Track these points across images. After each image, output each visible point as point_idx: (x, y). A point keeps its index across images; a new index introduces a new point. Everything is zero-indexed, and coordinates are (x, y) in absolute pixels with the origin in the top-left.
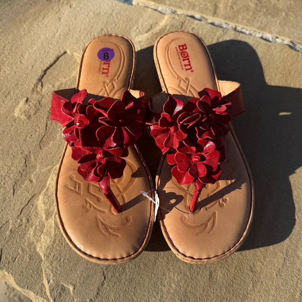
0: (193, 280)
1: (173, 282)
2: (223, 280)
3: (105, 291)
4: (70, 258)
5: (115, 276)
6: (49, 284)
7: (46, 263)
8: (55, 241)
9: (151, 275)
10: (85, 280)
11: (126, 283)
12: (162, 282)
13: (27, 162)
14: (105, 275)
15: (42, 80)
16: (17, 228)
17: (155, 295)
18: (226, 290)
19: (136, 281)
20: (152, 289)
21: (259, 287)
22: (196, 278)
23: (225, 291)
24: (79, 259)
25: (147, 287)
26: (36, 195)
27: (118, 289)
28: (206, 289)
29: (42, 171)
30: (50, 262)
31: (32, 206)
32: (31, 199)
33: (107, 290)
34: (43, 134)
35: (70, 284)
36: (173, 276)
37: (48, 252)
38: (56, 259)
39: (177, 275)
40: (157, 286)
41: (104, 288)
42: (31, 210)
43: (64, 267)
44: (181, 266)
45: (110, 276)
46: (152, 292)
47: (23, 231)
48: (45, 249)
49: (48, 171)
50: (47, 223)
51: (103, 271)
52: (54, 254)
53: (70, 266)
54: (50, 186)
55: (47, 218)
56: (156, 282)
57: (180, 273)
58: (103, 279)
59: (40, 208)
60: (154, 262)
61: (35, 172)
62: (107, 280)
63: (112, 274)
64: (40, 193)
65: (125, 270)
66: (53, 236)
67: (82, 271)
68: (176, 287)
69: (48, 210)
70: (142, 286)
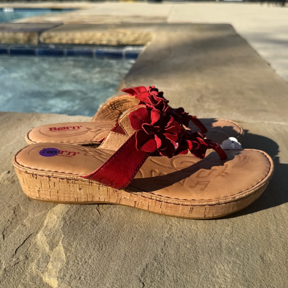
0: (247, 266)
1: (225, 272)
2: (277, 260)
4: (93, 273)
5: (156, 280)
7: (61, 286)
8: (68, 262)
9: (198, 271)
11: (171, 284)
12: (213, 275)
14: (142, 282)
16: (12, 267)
19: (182, 280)
20: (205, 283)
22: (248, 263)
23: (285, 268)
24: (104, 273)
25: (198, 282)
26: (33, 235)
28: (265, 271)
29: (36, 216)
30: (67, 283)
31: (29, 244)
32: (27, 239)
36: (223, 267)
37: (62, 274)
38: (74, 278)
39: (227, 265)
40: (210, 280)
42: (29, 248)
43: (86, 283)
44: (227, 257)
45: (149, 282)
46: (207, 286)
47: (21, 268)
48: (56, 273)
49: (43, 214)
50: (53, 253)
51: (139, 278)
52: (70, 274)
53: (95, 281)
54: (49, 224)
55: (52, 249)
56: (206, 276)
57: (229, 263)
58: (142, 285)
59: (41, 242)
60: (194, 259)
61: (28, 218)
62: (147, 286)
63: (151, 279)
64: (37, 233)
65: (165, 273)
66: (65, 260)
67: (112, 283)
68: (231, 275)
69: (51, 241)
70: (192, 283)
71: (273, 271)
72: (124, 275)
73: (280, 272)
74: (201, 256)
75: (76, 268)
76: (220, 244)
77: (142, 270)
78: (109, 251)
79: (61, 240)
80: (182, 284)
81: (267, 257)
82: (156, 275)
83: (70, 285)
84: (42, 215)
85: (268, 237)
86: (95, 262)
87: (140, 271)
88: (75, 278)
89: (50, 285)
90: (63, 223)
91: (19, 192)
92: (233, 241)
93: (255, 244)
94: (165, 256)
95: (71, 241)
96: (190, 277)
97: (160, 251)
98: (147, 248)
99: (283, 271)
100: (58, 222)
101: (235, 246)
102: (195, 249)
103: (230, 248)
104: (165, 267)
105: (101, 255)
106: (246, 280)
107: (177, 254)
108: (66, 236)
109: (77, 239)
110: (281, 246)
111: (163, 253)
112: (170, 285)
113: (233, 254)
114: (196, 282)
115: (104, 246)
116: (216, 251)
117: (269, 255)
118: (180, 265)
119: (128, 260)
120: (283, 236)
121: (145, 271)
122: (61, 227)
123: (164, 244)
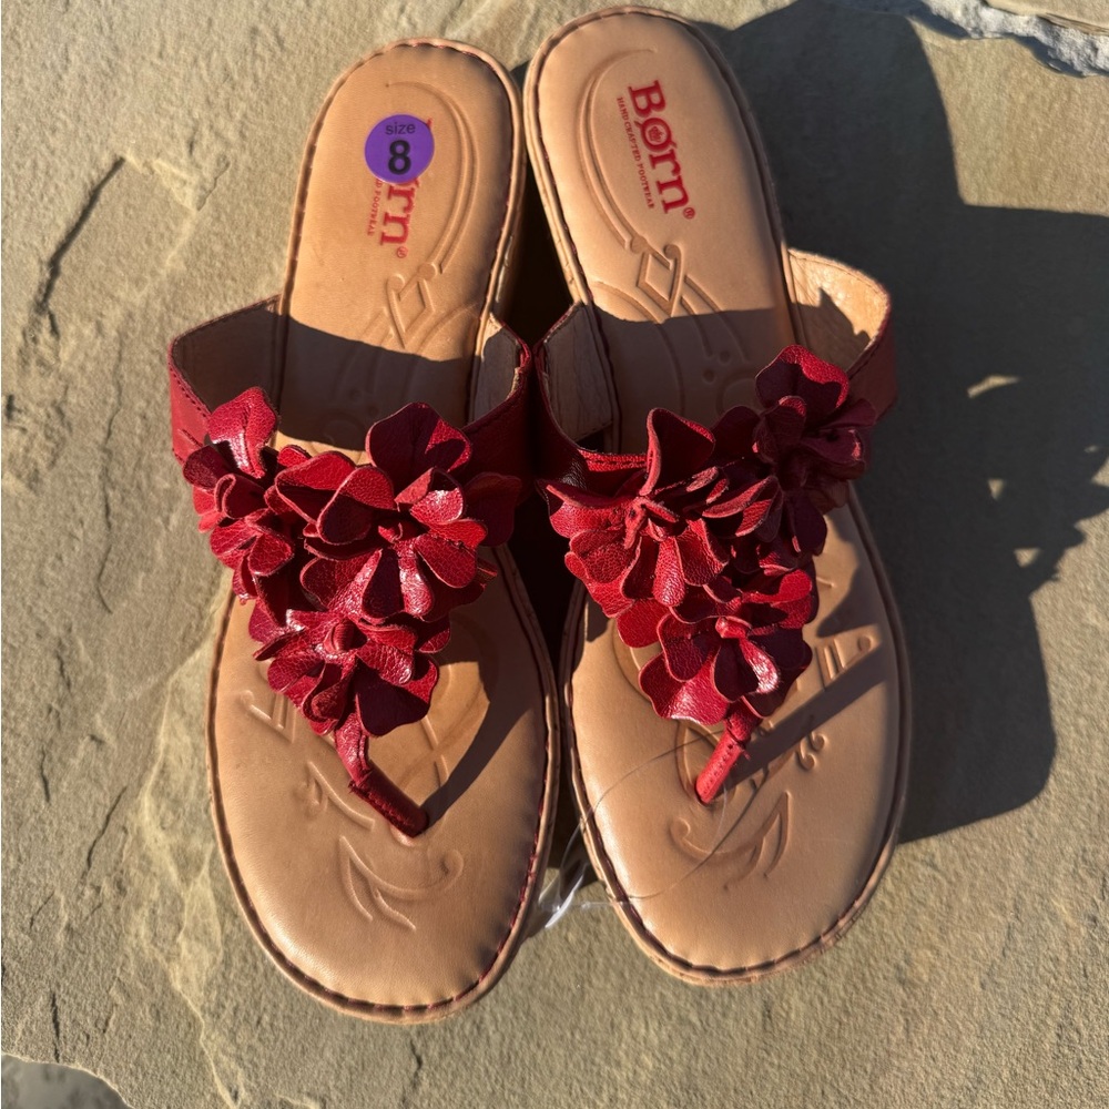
0: (711, 1034)
1: (646, 1048)
2: (808, 1020)
3: (427, 1101)
4: (292, 1010)
5: (454, 1051)
6: (239, 1103)
7: (213, 1037)
8: (230, 958)
9: (572, 1034)
10: (354, 1077)
11: (490, 1069)
12: (609, 1053)
13: (68, 669)
14: (417, 1052)
16: (87, 918)
17: (591, 1095)
18: (820, 1053)
19: (522, 1060)
20: (580, 1077)
21: (926, 1031)
22: (719, 1026)
23: (815, 1055)
25: (562, 1074)
26: (129, 792)
27: (467, 1091)
28: (755, 1057)
29: (130, 697)
30: (226, 1031)
31: (123, 834)
32: (114, 807)
33: (434, 1100)
34: (102, 548)
35: (309, 1095)
36: (643, 1031)
37: (213, 997)
38: (245, 1019)
39: (657, 1024)
40: (595, 1069)
41: (421, 1093)
42: (123, 847)
43: (275, 1042)
44: (669, 994)
45: (436, 1054)
46: (582, 1090)
47: (111, 926)
49: (151, 694)
50: (189, 896)
51: (411, 1042)
52: (235, 1004)
54: (172, 756)
55: (184, 878)
58: (415, 1064)
59: (153, 839)
61: (106, 704)
62: (428, 1067)
63: (443, 1048)
64: (140, 784)
65: (483, 1027)
66: (220, 944)
68: (658, 1061)
69: (181, 847)
70: (546, 1073)
71: (776, 1062)
75: (250, 982)
83: (235, 1040)
84: (149, 698)
88: (247, 1017)
99: (804, 1065)
100: (197, 773)
104: (488, 1008)
106: (690, 1085)
117: (792, 1000)
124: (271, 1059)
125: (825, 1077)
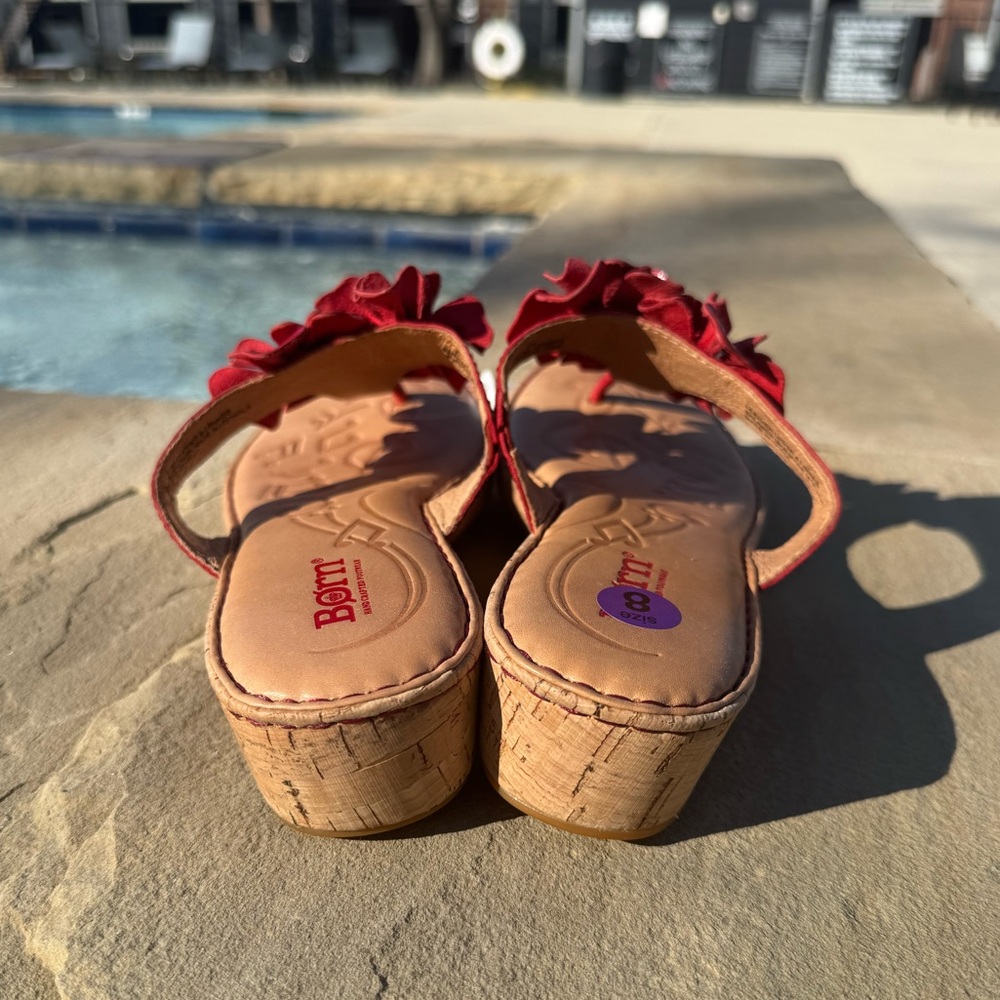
0: (787, 936)
1: (703, 953)
2: (908, 923)
4: (202, 933)
5: (433, 971)
7: (77, 969)
8: (122, 887)
9: (598, 945)
11: (488, 987)
12: (655, 963)
14: (381, 973)
15: (54, 543)
18: (941, 952)
19: (533, 976)
20: (621, 991)
22: (794, 929)
23: (935, 955)
24: (244, 932)
25: (593, 987)
26: (25, 788)
28: (857, 960)
29: (53, 723)
30: (100, 960)
31: (5, 819)
32: (2, 799)
34: (55, 642)
36: (695, 938)
37: (89, 927)
38: (130, 946)
39: (710, 929)
40: (639, 981)
43: (172, 966)
44: (718, 902)
45: (407, 974)
48: (71, 924)
49: (77, 721)
50: (79, 853)
51: (372, 960)
52: (119, 931)
53: (206, 960)
54: (89, 754)
55: (77, 838)
56: (627, 964)
57: (721, 924)
58: (376, 986)
59: (45, 813)
60: (592, 902)
61: (22, 729)
62: (396, 989)
63: (417, 966)
64: (42, 781)
65: (473, 944)
66: (111, 876)
67: (267, 970)
68: (724, 968)
69: (81, 810)
70: (570, 989)
71: (887, 963)
72: (315, 945)
73: (913, 969)
74: (619, 890)
75: (146, 908)
76: (697, 853)
77: (389, 928)
78: (280, 858)
79: (115, 809)
80: (531, 991)
81: (870, 909)
82: (439, 952)
83: (111, 969)
84: (73, 724)
85: (881, 839)
86: (218, 893)
87: (382, 932)
88: (134, 944)
89: (44, 965)
90: (134, 751)
91: (14, 642)
92: (747, 846)
93: (831, 862)
94: (483, 884)
95: (148, 813)
96: (567, 964)
97: (471, 864)
98: (422, 852)
99: (926, 965)
100: (120, 748)
101: (752, 861)
102: (602, 866)
103: (731, 867)
104: (478, 924)
105: (250, 867)
106: (780, 992)
107: (530, 877)
108: (137, 797)
109: (173, 810)
110: (928, 873)
111: (477, 873)
112: (483, 989)
113: (743, 890)
114: (585, 988)
115: (265, 838)
116: (678, 877)
117: (878, 904)
118: (534, 921)
119: (345, 891)
120: (940, 837)
121: (401, 933)
122: (124, 765)
123: (487, 840)
124: (160, 987)
125: (961, 977)
